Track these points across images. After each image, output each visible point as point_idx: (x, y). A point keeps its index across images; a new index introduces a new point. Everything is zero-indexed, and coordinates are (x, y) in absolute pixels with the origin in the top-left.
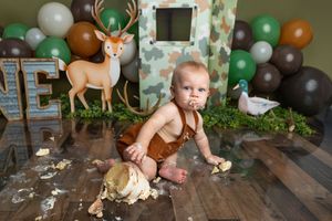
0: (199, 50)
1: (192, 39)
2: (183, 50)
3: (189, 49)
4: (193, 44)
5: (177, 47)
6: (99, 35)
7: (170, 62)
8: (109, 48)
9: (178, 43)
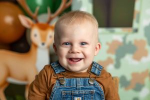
0: (145, 39)
1: (135, 25)
2: (124, 39)
3: (132, 37)
4: (136, 31)
5: (118, 35)
6: (24, 21)
7: (108, 52)
8: (36, 36)
9: (118, 30)
